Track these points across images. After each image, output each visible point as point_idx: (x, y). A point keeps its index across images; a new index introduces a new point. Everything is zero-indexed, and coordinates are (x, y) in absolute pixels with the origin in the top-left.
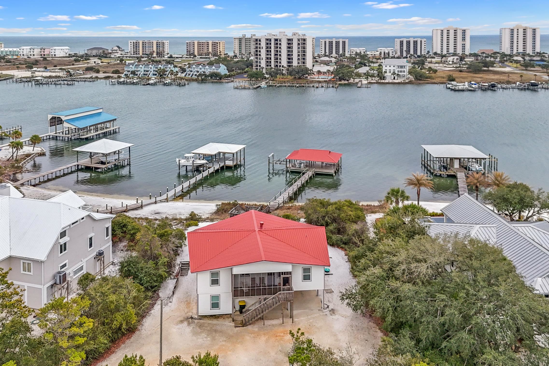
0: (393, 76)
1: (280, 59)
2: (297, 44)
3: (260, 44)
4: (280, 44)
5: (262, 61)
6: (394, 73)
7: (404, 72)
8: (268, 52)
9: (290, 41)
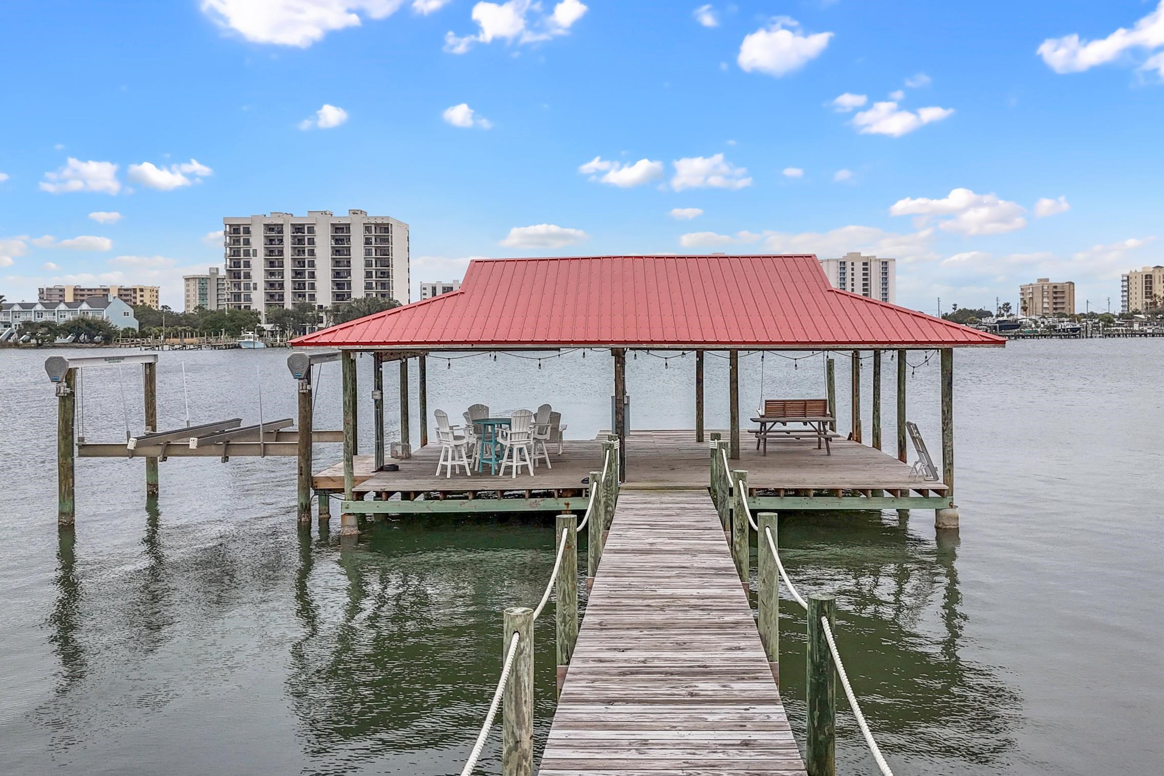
1: (312, 286)
2: (363, 240)
3: (247, 242)
4: (311, 242)
5: (254, 295)
8: (273, 264)
9: (341, 233)
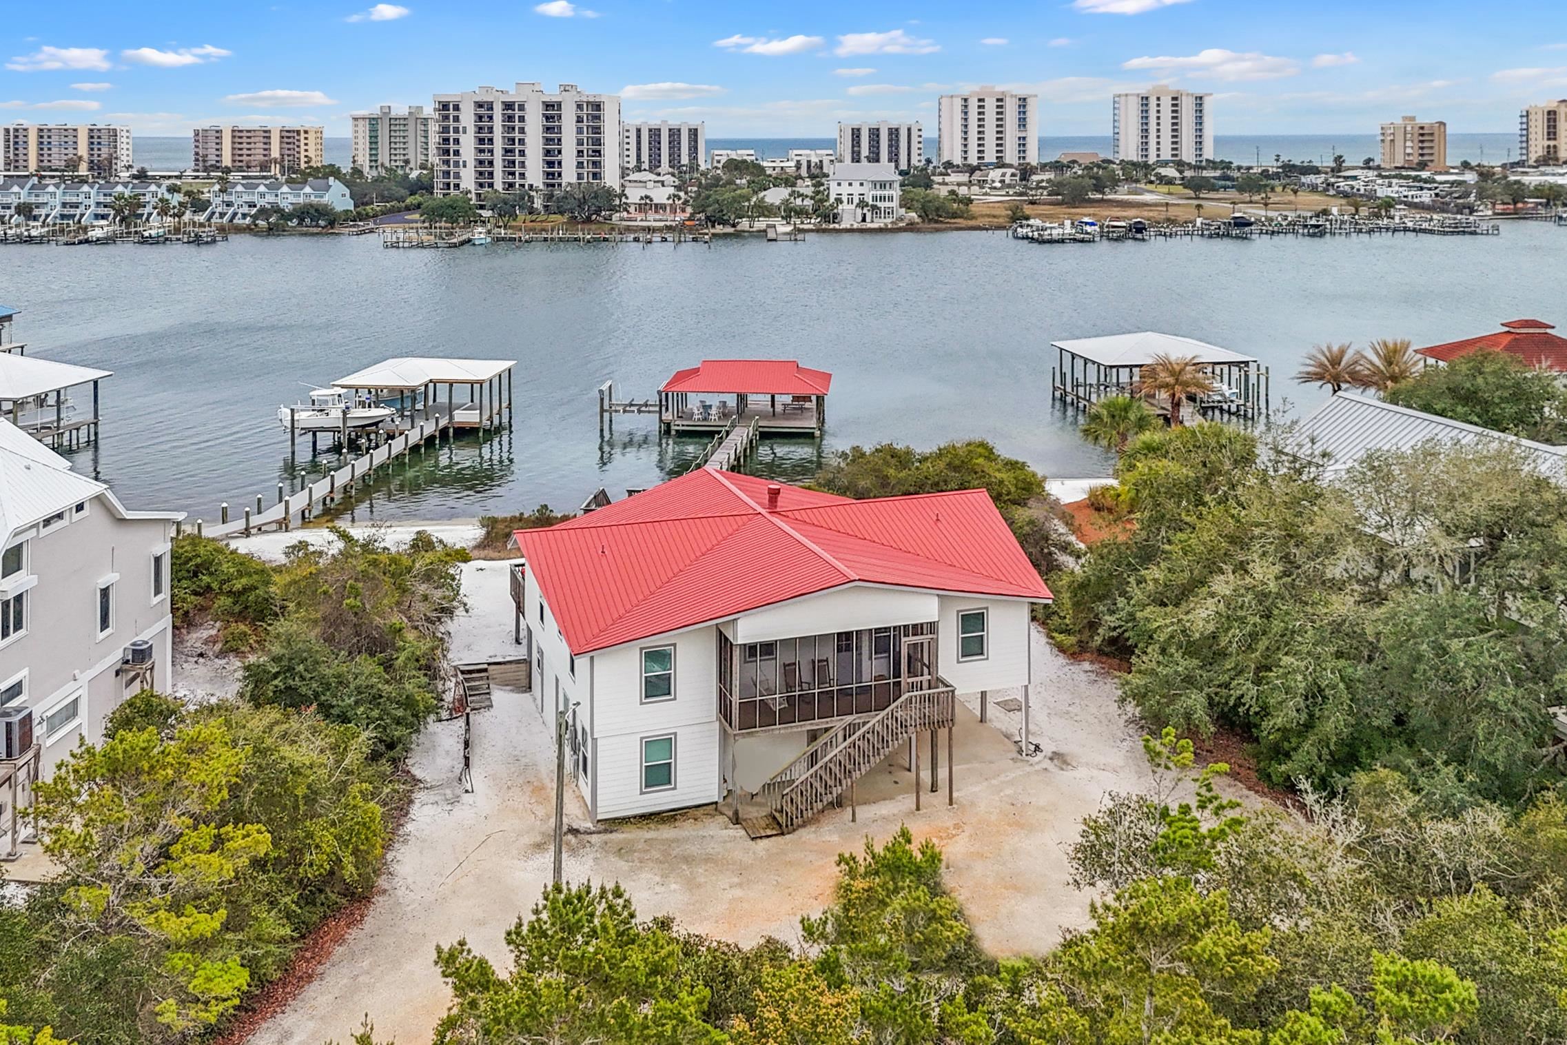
0: (859, 211)
1: (523, 164)
2: (575, 119)
3: (456, 118)
4: (522, 119)
5: (463, 172)
6: (862, 204)
7: (891, 199)
8: (484, 141)
9: (552, 111)
